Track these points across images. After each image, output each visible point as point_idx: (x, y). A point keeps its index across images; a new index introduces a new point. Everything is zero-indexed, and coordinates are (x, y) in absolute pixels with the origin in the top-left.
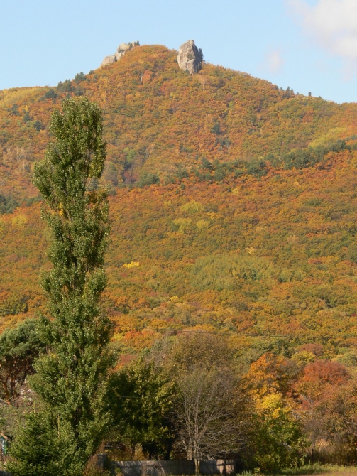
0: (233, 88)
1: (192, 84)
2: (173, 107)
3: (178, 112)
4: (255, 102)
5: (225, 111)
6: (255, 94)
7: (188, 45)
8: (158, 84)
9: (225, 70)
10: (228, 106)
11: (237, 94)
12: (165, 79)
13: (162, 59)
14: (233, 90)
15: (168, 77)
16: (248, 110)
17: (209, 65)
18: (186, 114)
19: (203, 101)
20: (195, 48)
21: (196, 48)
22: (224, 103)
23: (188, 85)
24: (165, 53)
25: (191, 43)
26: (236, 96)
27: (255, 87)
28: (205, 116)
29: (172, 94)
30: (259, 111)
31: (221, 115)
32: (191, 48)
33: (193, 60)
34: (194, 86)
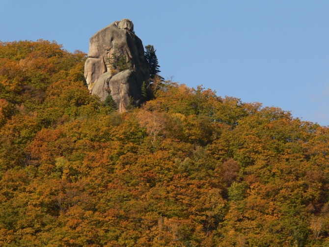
0: (241, 146)
1: (120, 132)
2: (60, 196)
3: (75, 211)
4: (306, 186)
5: (216, 211)
6: (307, 164)
7: (114, 31)
8: (23, 133)
9: (219, 100)
10: (225, 195)
11: (252, 163)
12: (46, 123)
13: (43, 73)
14: (239, 153)
15: (53, 118)
16: (284, 208)
17: (173, 88)
18: (97, 216)
19: (151, 182)
20: (133, 42)
21: (138, 42)
22: (213, 186)
23: (107, 136)
24: (54, 59)
25: (123, 26)
26: (249, 169)
27: (304, 145)
28: (156, 223)
29: (60, 161)
30: (317, 212)
31: (204, 222)
32: (124, 39)
33: (126, 73)
34: (127, 138)
